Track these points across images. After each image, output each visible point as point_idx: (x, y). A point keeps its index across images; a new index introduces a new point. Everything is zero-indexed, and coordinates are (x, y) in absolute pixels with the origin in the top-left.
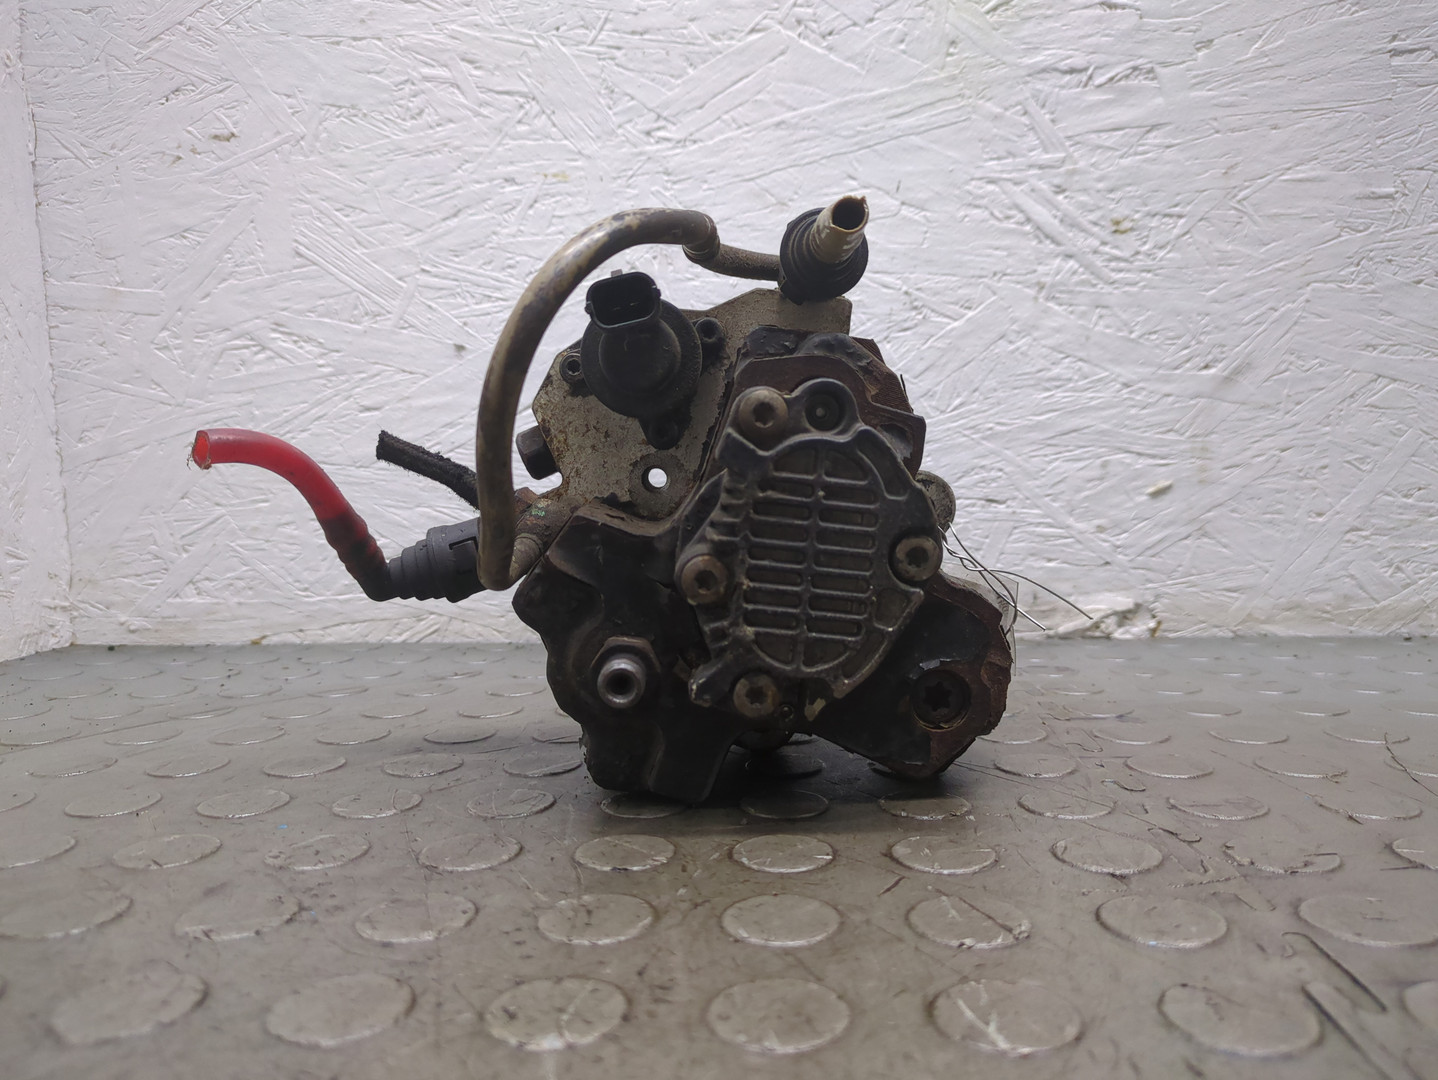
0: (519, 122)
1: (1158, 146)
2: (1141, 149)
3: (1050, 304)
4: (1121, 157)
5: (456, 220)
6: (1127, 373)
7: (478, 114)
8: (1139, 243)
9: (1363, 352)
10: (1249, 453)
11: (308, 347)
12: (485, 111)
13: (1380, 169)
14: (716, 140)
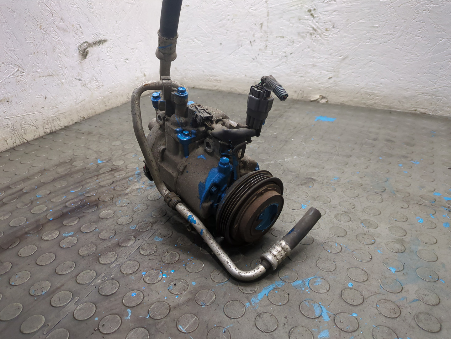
0: (230, 5)
1: (335, 15)
2: (332, 15)
3: (314, 43)
4: (328, 16)
5: (220, 22)
6: (326, 56)
7: (224, 4)
8: (330, 33)
9: (369, 56)
10: (346, 73)
11: (200, 42)
12: (225, 3)
13: (376, 21)
14: (261, 10)
